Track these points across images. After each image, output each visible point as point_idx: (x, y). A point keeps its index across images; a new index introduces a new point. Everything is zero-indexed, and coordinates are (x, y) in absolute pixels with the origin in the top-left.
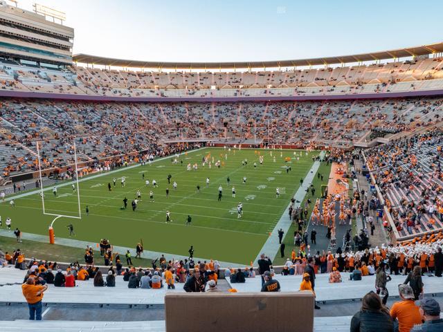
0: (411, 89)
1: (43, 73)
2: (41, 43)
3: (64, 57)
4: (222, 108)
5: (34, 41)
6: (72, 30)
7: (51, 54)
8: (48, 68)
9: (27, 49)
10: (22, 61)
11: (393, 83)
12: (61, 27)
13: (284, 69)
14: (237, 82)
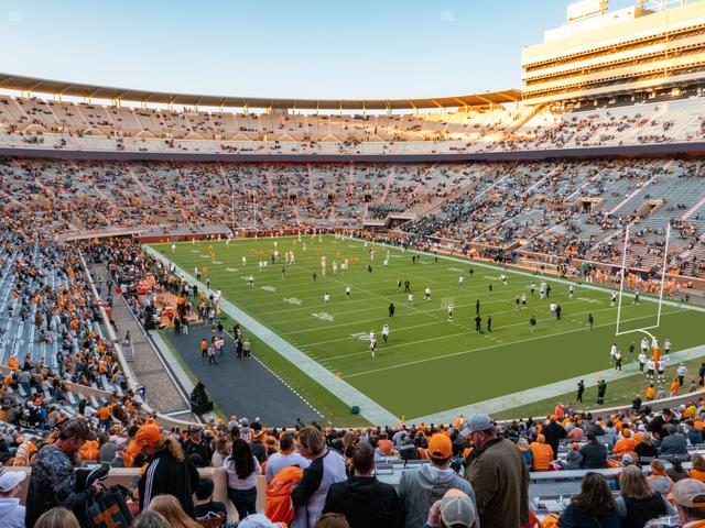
0: (387, 152)
4: (101, 171)
11: (357, 143)
13: (179, 108)
14: (107, 124)
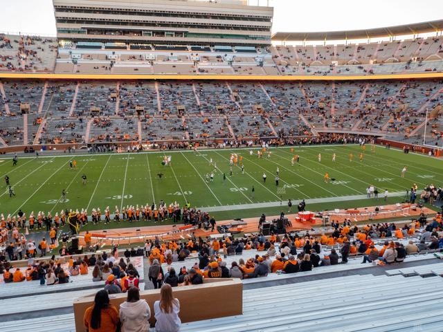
1: (230, 56)
2: (236, 28)
3: (263, 38)
5: (228, 27)
6: (271, 9)
7: (247, 37)
8: (239, 51)
9: (222, 36)
10: (216, 47)
12: (258, 8)
